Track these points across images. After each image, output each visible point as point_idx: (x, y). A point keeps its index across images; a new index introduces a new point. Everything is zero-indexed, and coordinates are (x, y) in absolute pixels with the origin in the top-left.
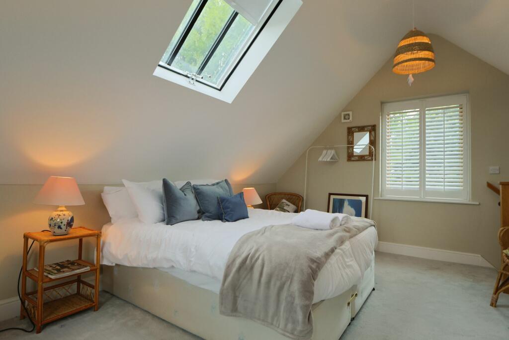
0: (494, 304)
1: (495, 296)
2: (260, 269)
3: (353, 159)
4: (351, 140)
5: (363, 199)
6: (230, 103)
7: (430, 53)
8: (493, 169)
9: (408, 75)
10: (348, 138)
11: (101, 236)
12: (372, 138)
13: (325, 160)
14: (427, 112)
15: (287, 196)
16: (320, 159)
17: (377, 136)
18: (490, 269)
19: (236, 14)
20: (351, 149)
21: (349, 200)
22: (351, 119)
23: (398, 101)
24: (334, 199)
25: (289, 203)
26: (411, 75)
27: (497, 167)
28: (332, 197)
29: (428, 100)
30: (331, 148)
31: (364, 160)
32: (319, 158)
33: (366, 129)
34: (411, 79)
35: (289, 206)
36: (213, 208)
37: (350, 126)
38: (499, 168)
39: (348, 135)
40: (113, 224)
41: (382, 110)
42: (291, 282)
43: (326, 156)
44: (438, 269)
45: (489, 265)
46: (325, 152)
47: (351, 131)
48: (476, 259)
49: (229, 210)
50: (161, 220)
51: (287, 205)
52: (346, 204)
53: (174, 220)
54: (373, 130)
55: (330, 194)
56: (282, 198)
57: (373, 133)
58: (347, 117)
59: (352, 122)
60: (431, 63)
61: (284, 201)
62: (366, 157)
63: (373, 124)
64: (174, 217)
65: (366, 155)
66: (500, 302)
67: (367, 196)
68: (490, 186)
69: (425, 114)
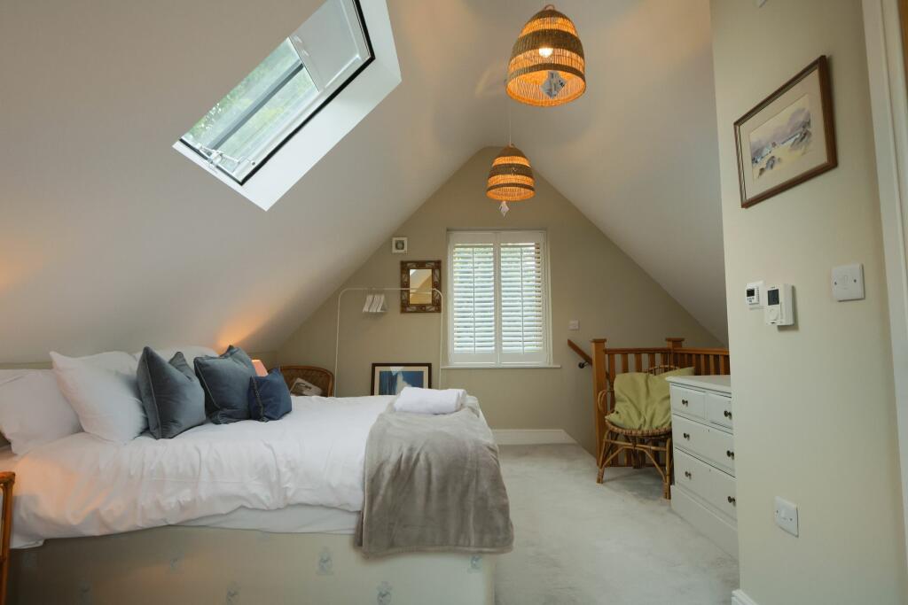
0: (600, 481)
1: (601, 470)
2: (425, 473)
3: (408, 309)
4: (406, 280)
5: (425, 369)
6: (266, 210)
7: (531, 180)
8: (573, 323)
9: (502, 201)
10: (401, 276)
11: (14, 482)
12: (436, 280)
13: (374, 311)
14: (502, 249)
15: (300, 371)
16: (366, 309)
17: (442, 275)
18: (573, 444)
19: (301, 67)
20: (406, 294)
21: (404, 373)
22: (406, 248)
23: (474, 230)
24: (381, 373)
25: (310, 385)
26: (504, 202)
27: (577, 322)
28: (378, 369)
29: (503, 233)
30: (380, 293)
31: (425, 311)
32: (362, 308)
33: (427, 265)
34: (505, 208)
35: (310, 388)
36: (238, 399)
37: (405, 259)
38: (579, 323)
39: (402, 273)
40: (15, 455)
41: (447, 241)
42: (477, 482)
43: (374, 304)
44: (526, 454)
45: (571, 440)
46: (370, 298)
47: (405, 267)
48: (558, 435)
49: (271, 399)
50: (140, 430)
51: (307, 387)
52: (400, 379)
53: (175, 429)
54: (438, 267)
55: (374, 365)
56: (297, 377)
57: (437, 272)
58: (400, 245)
59: (407, 253)
60: (530, 193)
61: (299, 380)
62: (428, 308)
63: (436, 259)
64: (174, 421)
65: (428, 305)
66: (606, 476)
67: (429, 365)
68: (571, 344)
69: (500, 252)
